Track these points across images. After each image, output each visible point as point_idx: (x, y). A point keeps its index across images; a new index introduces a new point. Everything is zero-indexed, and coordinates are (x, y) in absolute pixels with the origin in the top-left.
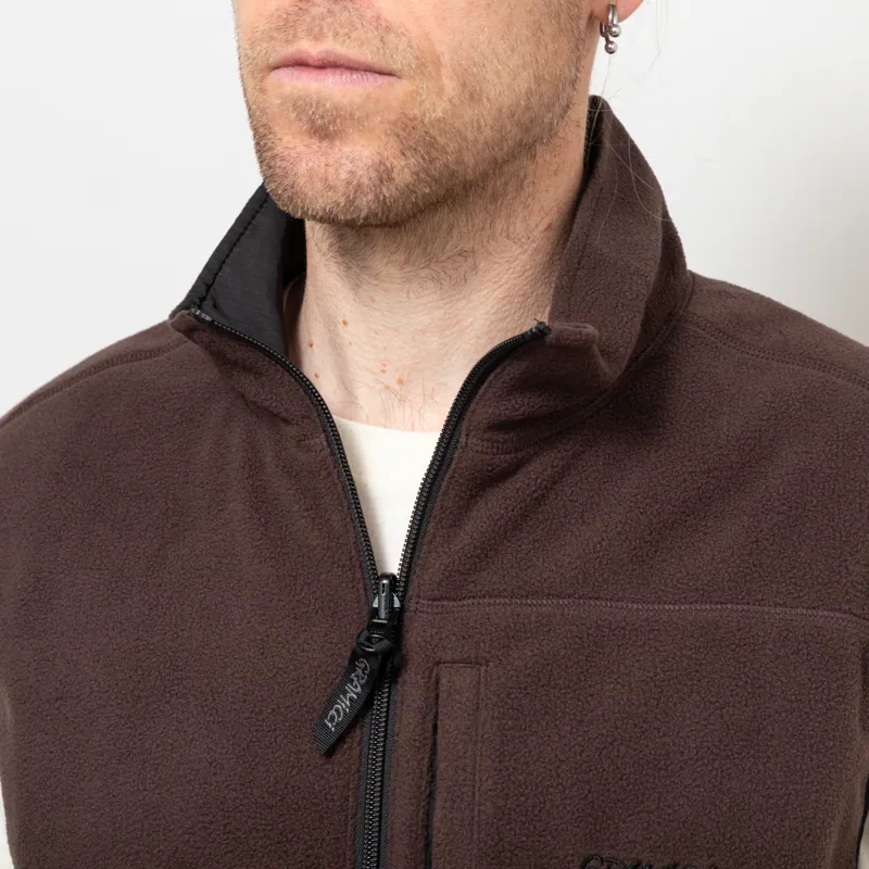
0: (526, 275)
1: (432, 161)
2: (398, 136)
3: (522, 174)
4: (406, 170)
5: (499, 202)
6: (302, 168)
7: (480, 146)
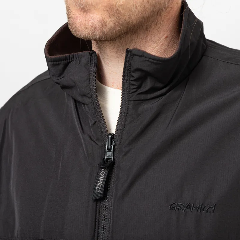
0: (159, 53)
1: (120, 19)
2: (108, 11)
3: (157, 21)
4: (111, 22)
5: (149, 30)
6: (78, 21)
7: (137, 13)
